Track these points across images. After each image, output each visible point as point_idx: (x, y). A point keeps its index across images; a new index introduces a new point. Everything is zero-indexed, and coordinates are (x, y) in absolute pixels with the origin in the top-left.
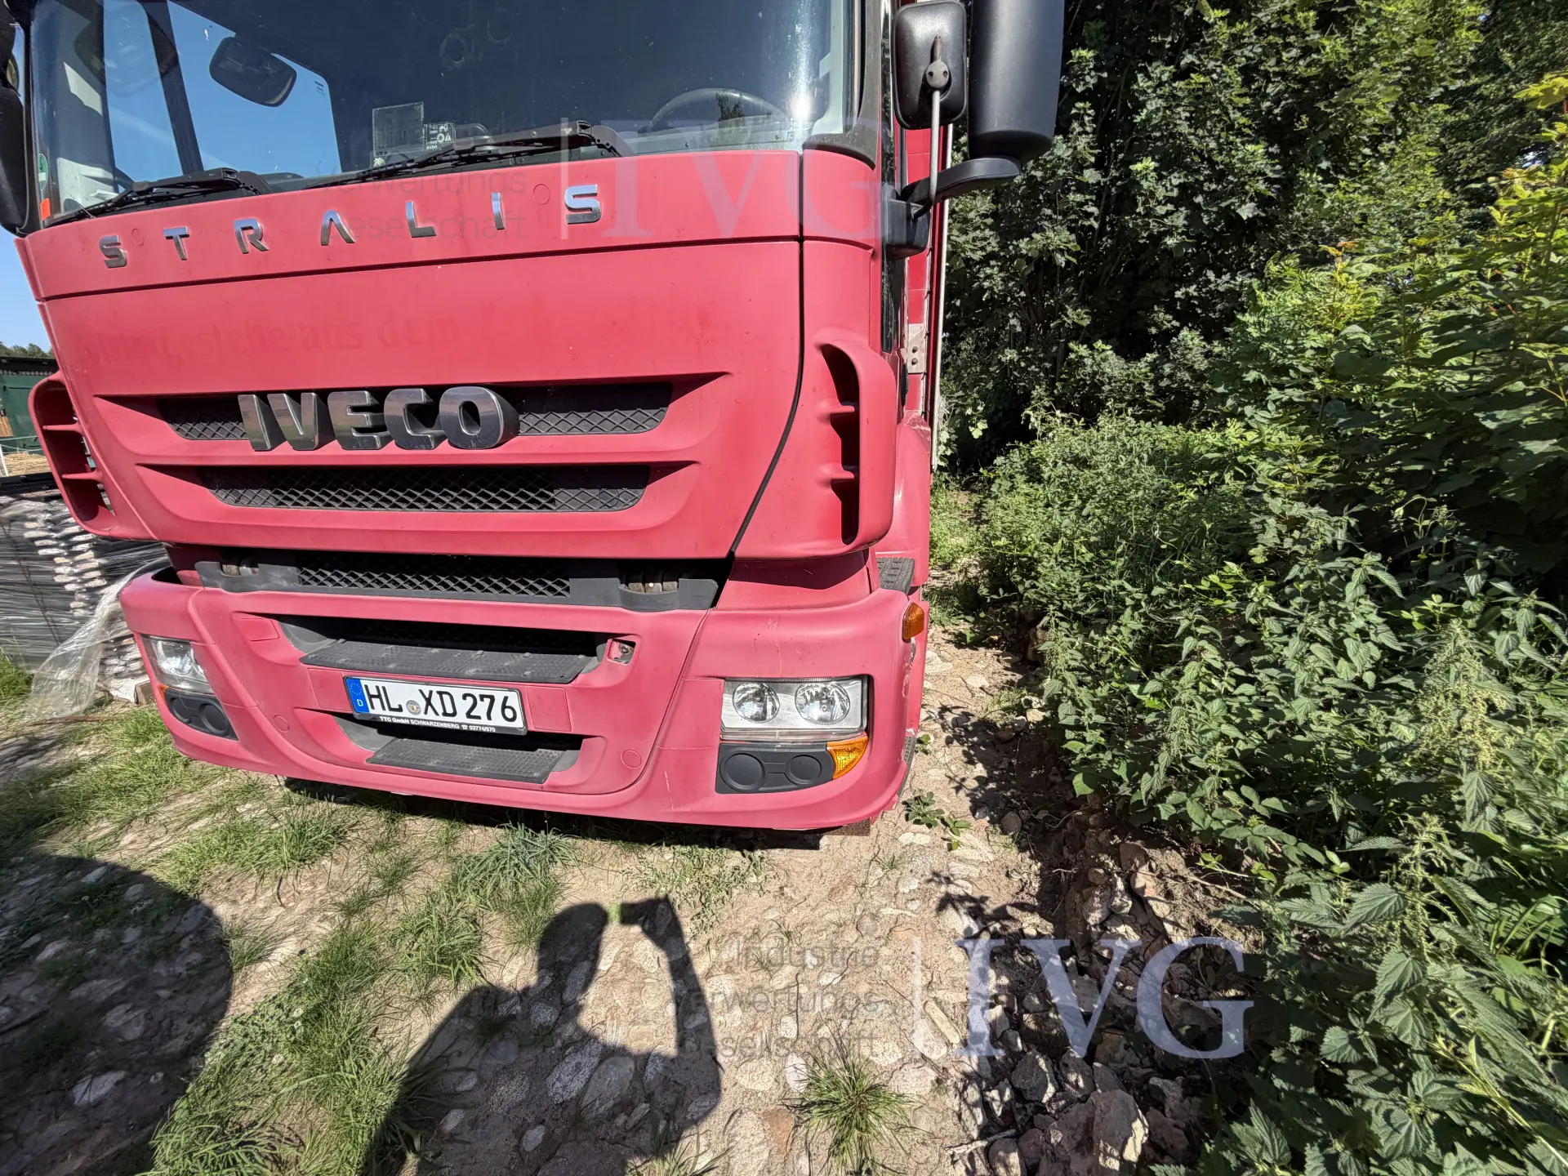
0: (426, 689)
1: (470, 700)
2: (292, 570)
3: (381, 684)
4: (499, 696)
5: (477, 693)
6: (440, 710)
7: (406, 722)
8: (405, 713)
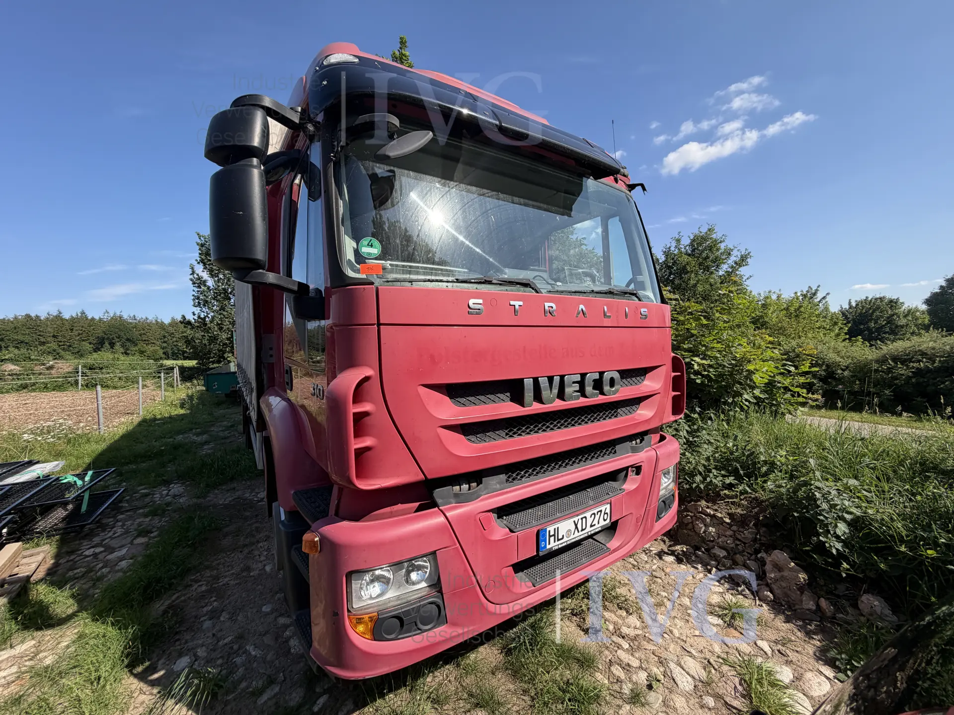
0: (576, 519)
1: (593, 516)
2: (503, 477)
3: (556, 527)
4: (603, 508)
5: (595, 511)
6: (580, 529)
7: (565, 544)
8: (565, 539)
